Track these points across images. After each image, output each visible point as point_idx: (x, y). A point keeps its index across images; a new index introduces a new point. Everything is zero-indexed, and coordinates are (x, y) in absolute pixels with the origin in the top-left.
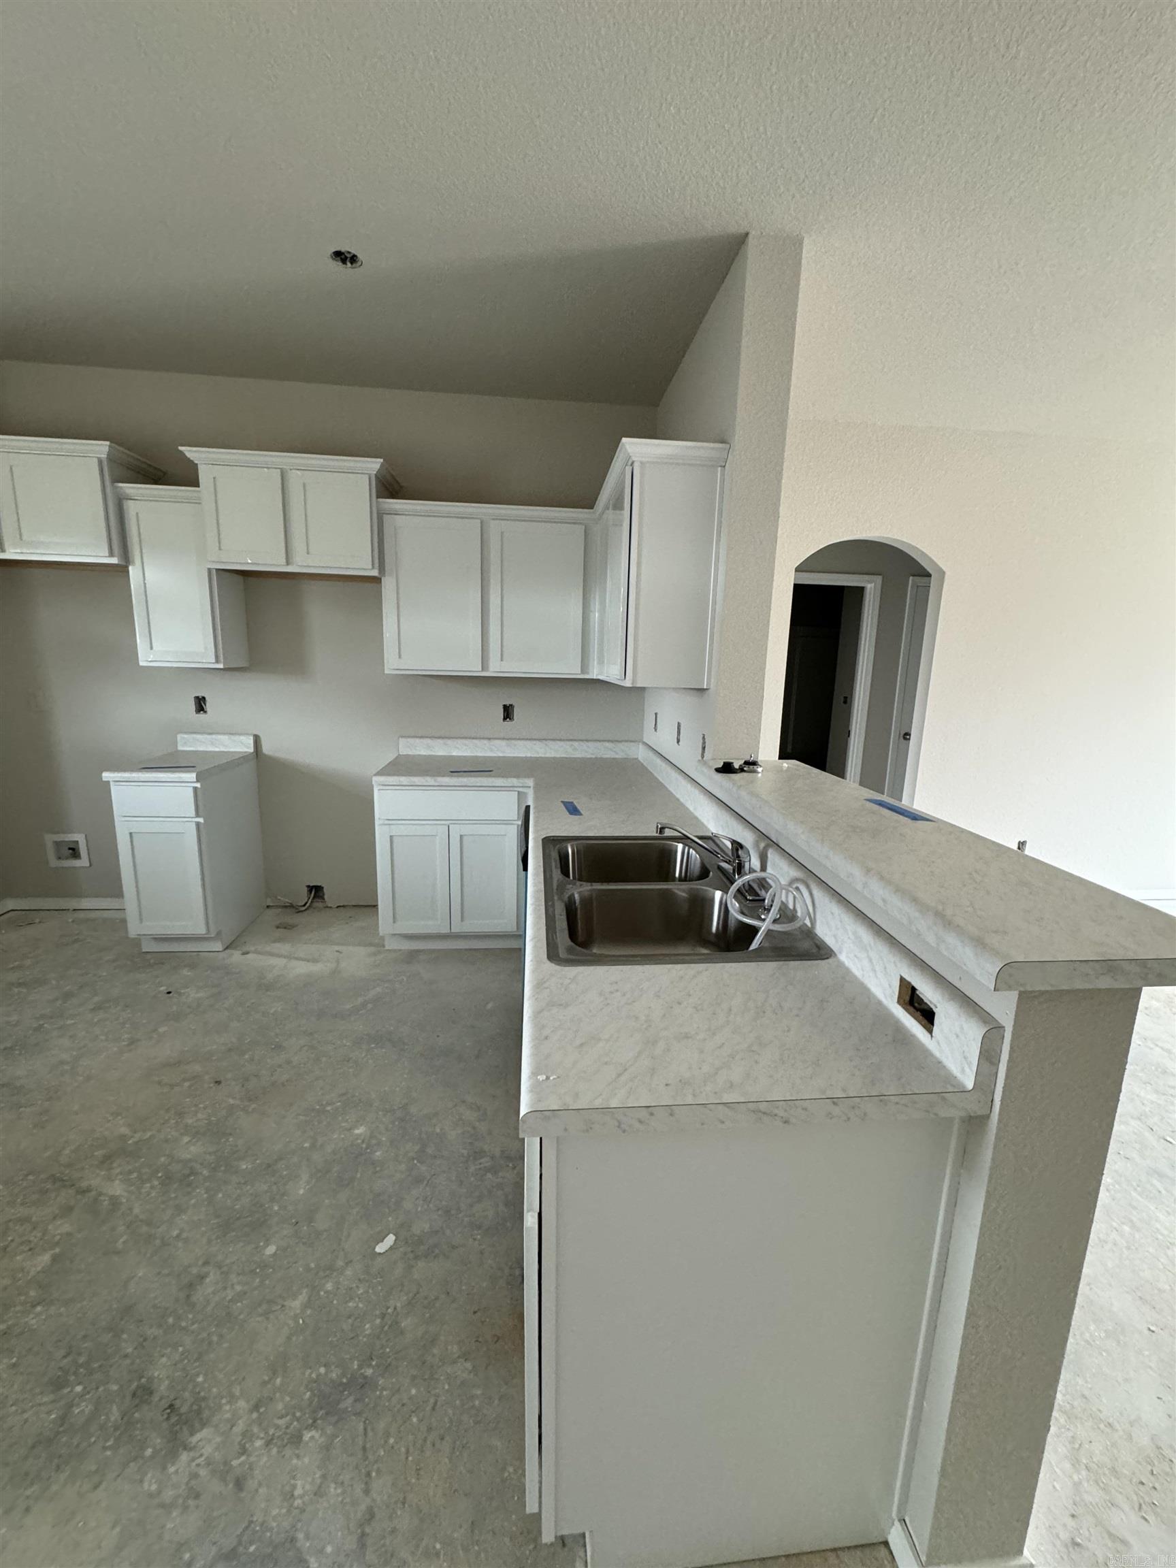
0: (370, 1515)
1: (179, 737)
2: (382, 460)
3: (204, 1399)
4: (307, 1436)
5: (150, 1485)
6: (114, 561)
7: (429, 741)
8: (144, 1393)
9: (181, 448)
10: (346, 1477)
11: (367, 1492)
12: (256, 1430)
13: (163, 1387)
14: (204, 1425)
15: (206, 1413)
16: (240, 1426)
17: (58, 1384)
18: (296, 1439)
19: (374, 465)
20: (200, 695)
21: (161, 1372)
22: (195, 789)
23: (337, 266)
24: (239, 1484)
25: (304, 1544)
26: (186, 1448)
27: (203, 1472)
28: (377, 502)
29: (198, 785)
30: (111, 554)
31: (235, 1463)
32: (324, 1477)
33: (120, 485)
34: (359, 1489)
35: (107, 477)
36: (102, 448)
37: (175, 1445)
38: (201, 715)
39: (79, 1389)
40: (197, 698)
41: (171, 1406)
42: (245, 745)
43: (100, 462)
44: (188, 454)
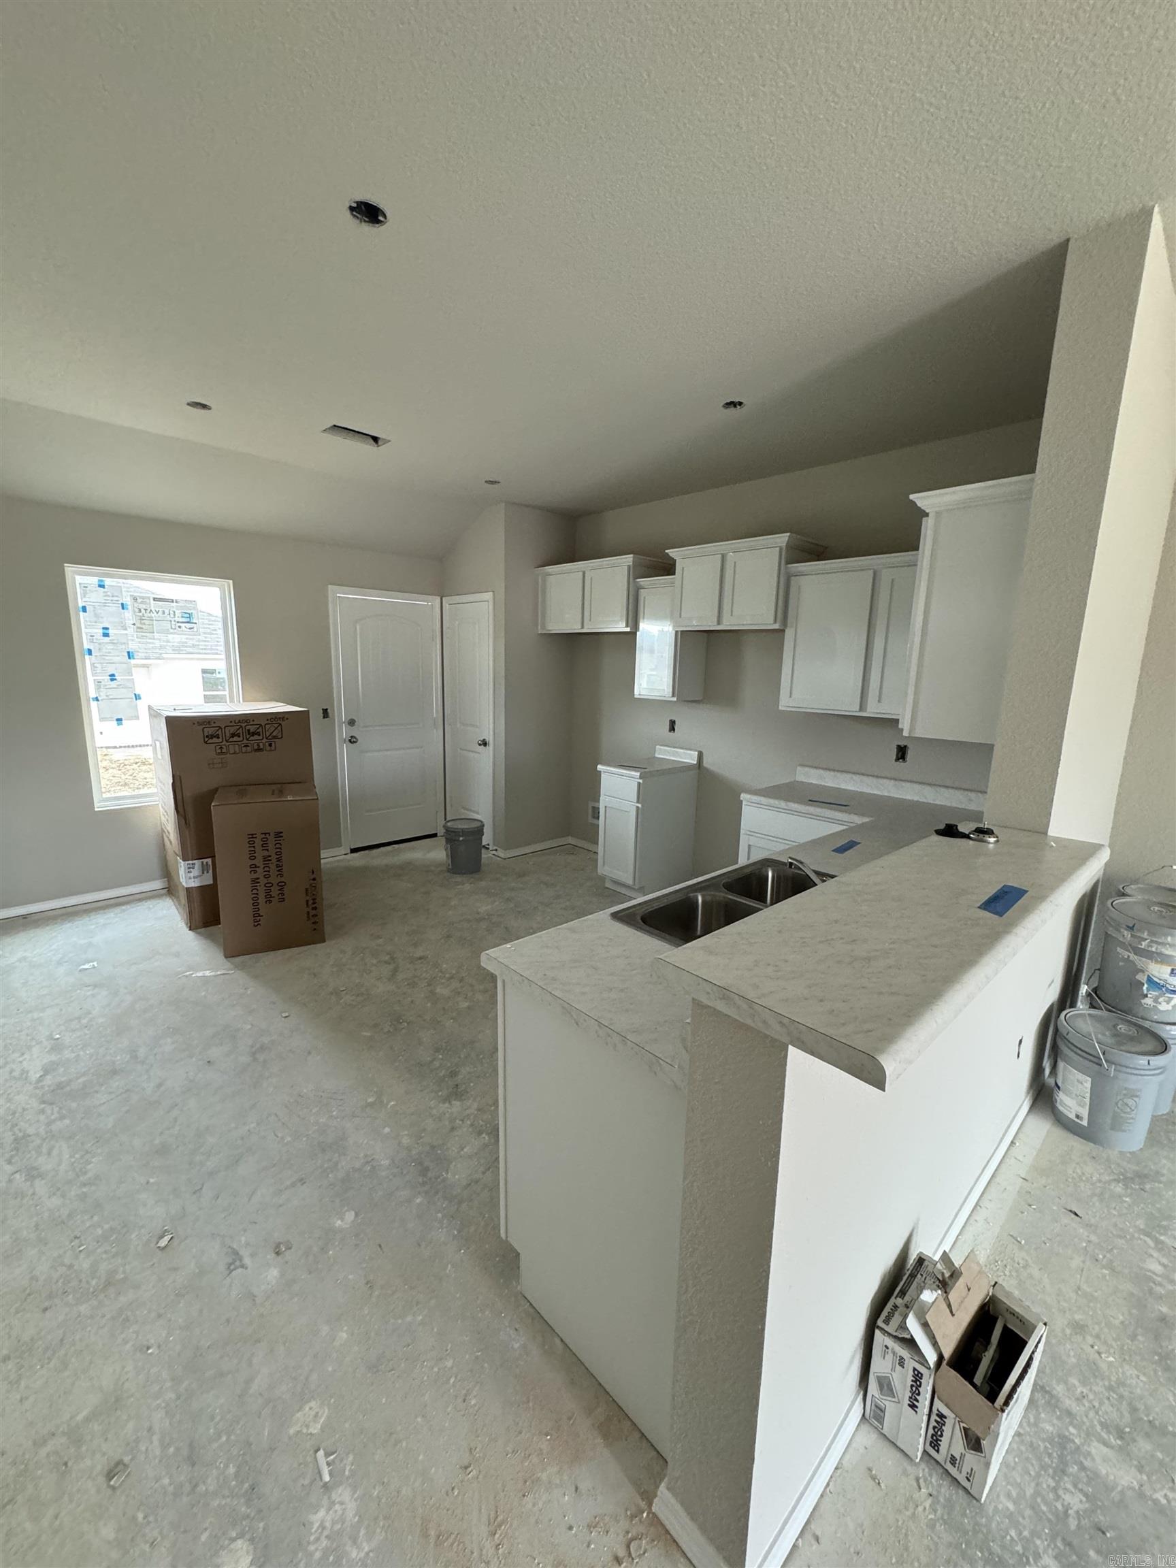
0: (477, 1182)
1: (657, 747)
2: (788, 534)
3: (468, 1092)
4: (484, 1135)
5: (432, 1103)
6: (628, 629)
7: (822, 772)
8: (453, 1074)
9: (667, 551)
10: (482, 1161)
11: (484, 1173)
12: (472, 1117)
13: (461, 1077)
14: (461, 1100)
15: (463, 1098)
16: (468, 1112)
17: (437, 1050)
18: (480, 1133)
19: (783, 539)
20: (673, 719)
21: (464, 1071)
22: (639, 783)
23: (732, 410)
24: (453, 1129)
25: (452, 1166)
26: (450, 1102)
27: (447, 1115)
28: (786, 568)
29: (641, 781)
30: (627, 626)
31: (457, 1121)
32: (476, 1154)
33: (638, 580)
34: (482, 1169)
35: (631, 576)
36: (629, 559)
37: (447, 1099)
38: (672, 734)
39: (440, 1056)
40: (671, 720)
41: (457, 1085)
42: (690, 758)
43: (629, 566)
44: (671, 555)
